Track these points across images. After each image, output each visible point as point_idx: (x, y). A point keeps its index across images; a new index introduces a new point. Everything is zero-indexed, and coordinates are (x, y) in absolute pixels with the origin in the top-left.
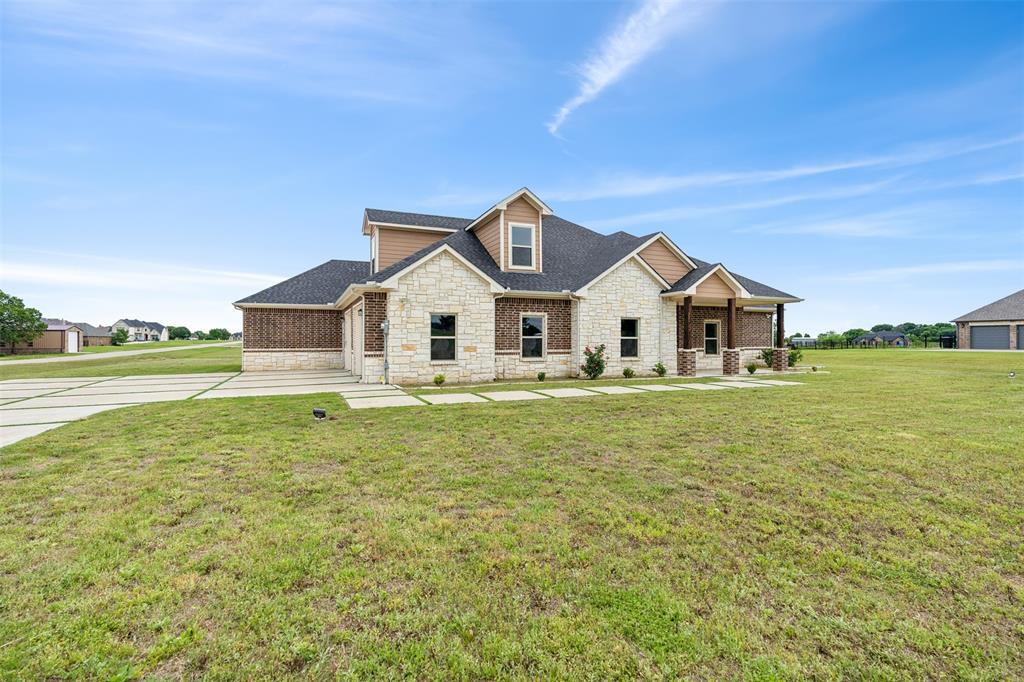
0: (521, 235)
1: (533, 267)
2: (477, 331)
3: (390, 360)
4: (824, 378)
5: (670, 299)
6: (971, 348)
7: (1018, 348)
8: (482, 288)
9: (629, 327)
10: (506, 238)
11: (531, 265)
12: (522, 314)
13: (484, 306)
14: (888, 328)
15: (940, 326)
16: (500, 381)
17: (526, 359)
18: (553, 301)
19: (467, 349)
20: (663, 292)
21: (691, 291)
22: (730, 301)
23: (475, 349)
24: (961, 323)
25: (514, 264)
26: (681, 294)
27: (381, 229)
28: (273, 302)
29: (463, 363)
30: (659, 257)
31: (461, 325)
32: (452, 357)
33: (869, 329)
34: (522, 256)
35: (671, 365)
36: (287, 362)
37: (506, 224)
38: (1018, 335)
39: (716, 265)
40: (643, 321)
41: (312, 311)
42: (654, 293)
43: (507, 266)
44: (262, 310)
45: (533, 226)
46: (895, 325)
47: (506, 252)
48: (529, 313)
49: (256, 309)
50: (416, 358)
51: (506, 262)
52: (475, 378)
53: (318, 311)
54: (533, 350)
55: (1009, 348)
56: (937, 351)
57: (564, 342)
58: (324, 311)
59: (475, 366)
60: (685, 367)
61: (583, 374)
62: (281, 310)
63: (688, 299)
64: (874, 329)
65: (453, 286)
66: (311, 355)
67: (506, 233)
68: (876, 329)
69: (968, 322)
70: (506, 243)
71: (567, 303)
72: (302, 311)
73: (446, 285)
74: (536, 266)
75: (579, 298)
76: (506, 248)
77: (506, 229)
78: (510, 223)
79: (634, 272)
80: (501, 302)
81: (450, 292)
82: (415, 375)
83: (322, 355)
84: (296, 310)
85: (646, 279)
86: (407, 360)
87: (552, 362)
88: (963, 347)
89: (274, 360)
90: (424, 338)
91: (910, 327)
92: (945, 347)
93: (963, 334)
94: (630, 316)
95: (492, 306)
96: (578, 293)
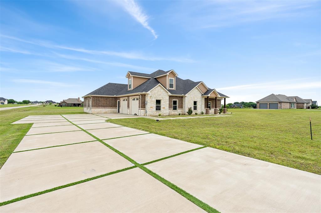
0: (171, 80)
1: (174, 89)
2: (165, 104)
3: (147, 110)
4: (233, 115)
5: (203, 97)
6: (260, 108)
7: (269, 109)
8: (166, 94)
9: (195, 103)
10: (168, 81)
11: (173, 88)
12: (173, 100)
13: (167, 98)
14: (237, 103)
15: (250, 102)
16: (169, 115)
17: (174, 110)
18: (179, 97)
19: (163, 108)
20: (202, 95)
21: (209, 95)
22: (216, 97)
23: (165, 108)
24: (258, 102)
25: (170, 88)
26: (206, 96)
27: (133, 77)
28: (100, 95)
29: (162, 111)
30: (202, 87)
31: (162, 102)
32: (160, 110)
33: (233, 103)
34: (171, 86)
35: (204, 112)
36: (103, 111)
37: (168, 78)
38: (269, 105)
39: (214, 89)
40: (198, 102)
41: (109, 97)
42: (200, 95)
43: (168, 88)
44: (97, 97)
45: (174, 79)
46: (239, 102)
47: (168, 85)
48: (174, 100)
49: (95, 97)
50: (153, 110)
51: (168, 87)
52: (165, 115)
53: (111, 97)
54: (175, 108)
55: (267, 109)
56: (252, 109)
57: (181, 107)
58: (113, 97)
59: (165, 112)
60: (207, 113)
61: (187, 114)
62: (102, 97)
63: (208, 97)
64: (234, 103)
65: (161, 93)
66: (109, 109)
67: (168, 80)
68: (235, 103)
69: (259, 102)
70: (168, 83)
71: (182, 97)
72: (107, 97)
73: (159, 93)
74: (174, 88)
75: (185, 96)
76: (168, 84)
77: (168, 79)
78: (169, 78)
79: (197, 90)
80: (170, 97)
81: (160, 95)
82: (153, 114)
83: (112, 109)
84: (105, 97)
85: (199, 92)
86: (151, 110)
87: (179, 111)
88: (258, 108)
89: (100, 110)
90: (154, 105)
91: (243, 103)
92: (254, 108)
93: (258, 105)
94: (195, 101)
95: (168, 98)
96: (186, 95)
